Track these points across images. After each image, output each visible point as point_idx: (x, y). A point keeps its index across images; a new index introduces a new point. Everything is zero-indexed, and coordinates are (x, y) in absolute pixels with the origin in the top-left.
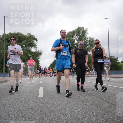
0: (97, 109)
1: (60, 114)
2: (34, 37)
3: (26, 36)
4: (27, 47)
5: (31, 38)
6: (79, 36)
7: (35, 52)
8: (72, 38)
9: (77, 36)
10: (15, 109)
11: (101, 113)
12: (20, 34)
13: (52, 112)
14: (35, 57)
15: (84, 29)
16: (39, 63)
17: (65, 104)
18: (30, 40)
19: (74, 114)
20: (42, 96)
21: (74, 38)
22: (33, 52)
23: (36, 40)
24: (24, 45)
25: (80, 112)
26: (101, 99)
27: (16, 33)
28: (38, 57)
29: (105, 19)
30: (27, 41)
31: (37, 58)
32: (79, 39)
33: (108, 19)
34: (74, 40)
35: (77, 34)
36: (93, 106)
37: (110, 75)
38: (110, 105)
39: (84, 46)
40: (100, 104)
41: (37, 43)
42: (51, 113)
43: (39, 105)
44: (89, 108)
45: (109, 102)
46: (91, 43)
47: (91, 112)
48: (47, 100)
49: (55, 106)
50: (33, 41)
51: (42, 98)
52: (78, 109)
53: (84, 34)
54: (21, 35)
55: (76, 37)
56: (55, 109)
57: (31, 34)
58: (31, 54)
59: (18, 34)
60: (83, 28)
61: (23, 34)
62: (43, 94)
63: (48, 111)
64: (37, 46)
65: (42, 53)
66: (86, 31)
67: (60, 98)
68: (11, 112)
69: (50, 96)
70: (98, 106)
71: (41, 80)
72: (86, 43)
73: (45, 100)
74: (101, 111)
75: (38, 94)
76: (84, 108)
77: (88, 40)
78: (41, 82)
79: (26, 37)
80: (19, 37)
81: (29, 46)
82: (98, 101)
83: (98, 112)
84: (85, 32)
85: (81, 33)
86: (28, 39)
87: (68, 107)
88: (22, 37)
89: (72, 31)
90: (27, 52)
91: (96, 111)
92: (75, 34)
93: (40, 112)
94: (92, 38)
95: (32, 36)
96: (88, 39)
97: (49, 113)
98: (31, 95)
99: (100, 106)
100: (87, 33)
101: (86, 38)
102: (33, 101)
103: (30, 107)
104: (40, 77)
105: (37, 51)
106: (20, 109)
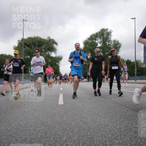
0: (121, 117)
1: (81, 122)
2: (54, 41)
3: (45, 40)
4: (46, 52)
5: (51, 42)
6: (103, 38)
7: (55, 57)
8: (95, 41)
9: (101, 39)
10: (34, 117)
11: (125, 122)
12: (39, 38)
13: (73, 120)
14: (54, 62)
15: (108, 31)
16: (60, 69)
17: (87, 112)
18: (49, 44)
19: (96, 122)
20: (63, 103)
21: (97, 42)
22: (52, 57)
23: (56, 44)
24: (44, 50)
25: (102, 120)
26: (125, 107)
27: (35, 37)
28: (58, 62)
29: (132, 19)
30: (47, 46)
31: (57, 64)
32: (102, 42)
33: (135, 19)
34: (97, 43)
35: (100, 36)
36: (116, 114)
37: (136, 81)
38: (135, 113)
39: (108, 50)
40: (124, 112)
41: (57, 47)
42: (71, 121)
43: (59, 113)
44: (112, 116)
45: (134, 110)
46: (115, 46)
47: (114, 121)
48: (67, 108)
49: (76, 114)
50: (53, 45)
51: (62, 105)
52: (100, 117)
53: (108, 36)
54: (41, 39)
55: (99, 40)
56: (76, 117)
57: (51, 38)
58: (50, 60)
59: (37, 38)
60: (107, 29)
61: (42, 38)
62: (63, 101)
63: (68, 119)
64: (57, 51)
65: (62, 58)
66: (111, 32)
67: (81, 105)
68: (31, 120)
69: (71, 104)
70: (121, 114)
71: (61, 87)
72: (110, 46)
73: (65, 107)
74: (125, 120)
75: (58, 101)
76: (106, 116)
77: (113, 43)
78: (61, 89)
79: (45, 42)
80: (39, 41)
81: (49, 51)
82: (122, 109)
83: (122, 120)
84: (109, 34)
85: (105, 35)
86: (47, 43)
87: (90, 115)
88: (41, 41)
89: (95, 33)
90: (46, 57)
91: (119, 119)
92: (98, 37)
93: (61, 120)
94: (116, 41)
95: (52, 39)
96: (112, 41)
97: (70, 121)
98: (51, 103)
99: (124, 114)
100: (111, 35)
101: (110, 41)
102: (53, 109)
103: (50, 115)
104: (60, 84)
105: (57, 55)
106: (39, 117)
